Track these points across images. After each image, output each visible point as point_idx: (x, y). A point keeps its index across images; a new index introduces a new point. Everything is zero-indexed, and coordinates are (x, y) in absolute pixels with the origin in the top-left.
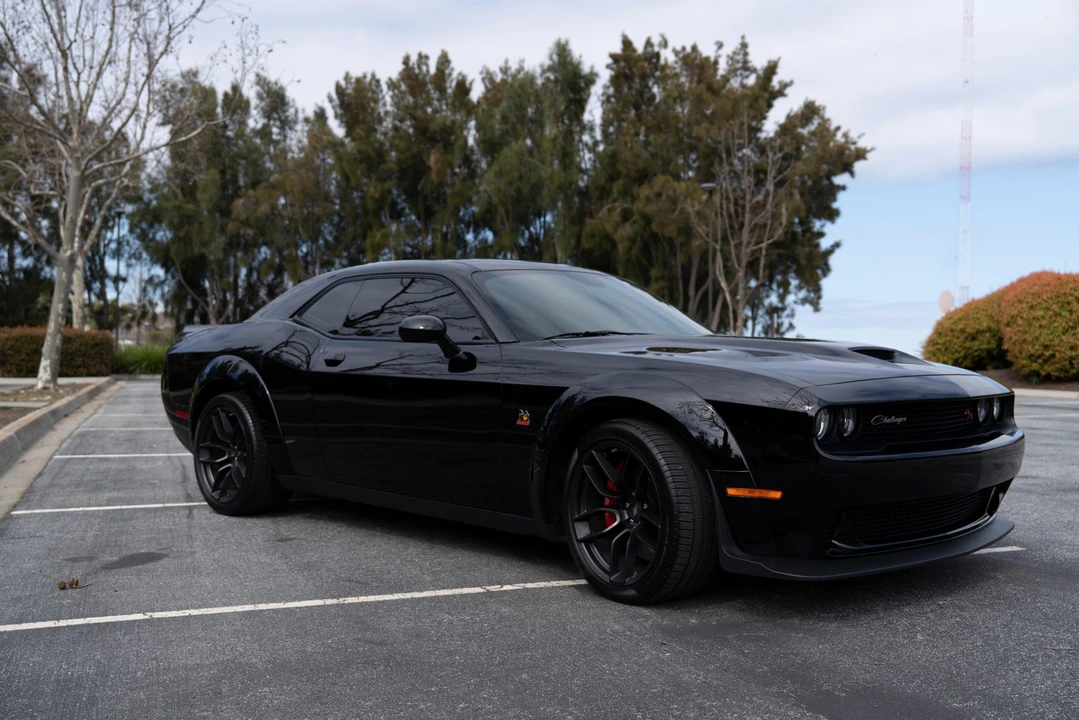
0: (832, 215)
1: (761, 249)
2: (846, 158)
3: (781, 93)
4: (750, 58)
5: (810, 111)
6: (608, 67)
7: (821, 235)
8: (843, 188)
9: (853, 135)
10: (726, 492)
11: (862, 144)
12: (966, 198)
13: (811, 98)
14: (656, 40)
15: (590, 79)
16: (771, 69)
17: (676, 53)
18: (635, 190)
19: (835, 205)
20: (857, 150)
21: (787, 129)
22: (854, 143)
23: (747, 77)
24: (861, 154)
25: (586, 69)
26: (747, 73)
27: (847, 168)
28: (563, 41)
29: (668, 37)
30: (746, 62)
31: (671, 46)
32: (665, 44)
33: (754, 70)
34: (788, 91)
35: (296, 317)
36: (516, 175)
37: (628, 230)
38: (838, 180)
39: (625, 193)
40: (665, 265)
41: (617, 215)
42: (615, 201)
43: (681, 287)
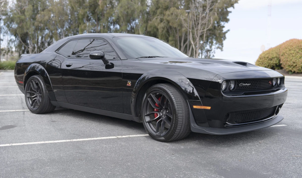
0: (227, 20)
1: (204, 31)
7: (223, 27)
8: (231, 12)
10: (193, 107)
12: (270, 15)
18: (164, 12)
19: (228, 17)
27: (232, 5)
35: (57, 51)
36: (127, 7)
37: (162, 25)
38: (229, 9)
39: (161, 13)
40: (174, 36)
41: (158, 20)
42: (158, 16)
43: (179, 43)
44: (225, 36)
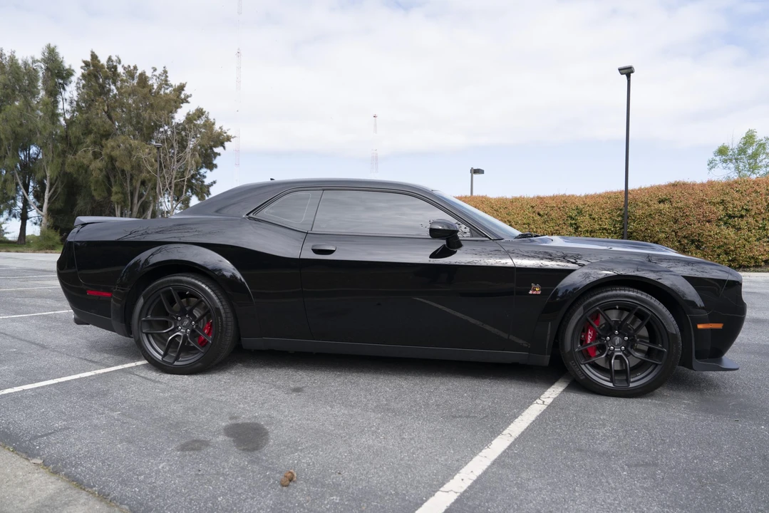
0: (211, 166)
1: (184, 181)
2: (221, 140)
3: (185, 101)
4: (168, 79)
5: (200, 113)
6: (82, 68)
7: (205, 177)
8: (219, 154)
9: (225, 129)
10: (697, 327)
11: (229, 133)
12: (237, 165)
13: (201, 107)
14: (114, 58)
15: (70, 73)
16: (181, 88)
17: (125, 68)
18: (104, 142)
19: (215, 162)
20: (228, 136)
21: (190, 119)
22: (225, 133)
23: (167, 89)
24: (228, 139)
25: (66, 66)
26: (167, 87)
27: (222, 144)
28: (52, 46)
29: (120, 57)
30: (166, 81)
31: (122, 63)
32: (120, 62)
33: (171, 86)
34: (189, 99)
35: (251, 215)
37: (98, 164)
38: (216, 150)
39: (95, 143)
40: (121, 185)
41: (90, 155)
42: (88, 146)
43: (129, 197)
44: (209, 191)
